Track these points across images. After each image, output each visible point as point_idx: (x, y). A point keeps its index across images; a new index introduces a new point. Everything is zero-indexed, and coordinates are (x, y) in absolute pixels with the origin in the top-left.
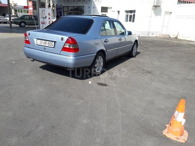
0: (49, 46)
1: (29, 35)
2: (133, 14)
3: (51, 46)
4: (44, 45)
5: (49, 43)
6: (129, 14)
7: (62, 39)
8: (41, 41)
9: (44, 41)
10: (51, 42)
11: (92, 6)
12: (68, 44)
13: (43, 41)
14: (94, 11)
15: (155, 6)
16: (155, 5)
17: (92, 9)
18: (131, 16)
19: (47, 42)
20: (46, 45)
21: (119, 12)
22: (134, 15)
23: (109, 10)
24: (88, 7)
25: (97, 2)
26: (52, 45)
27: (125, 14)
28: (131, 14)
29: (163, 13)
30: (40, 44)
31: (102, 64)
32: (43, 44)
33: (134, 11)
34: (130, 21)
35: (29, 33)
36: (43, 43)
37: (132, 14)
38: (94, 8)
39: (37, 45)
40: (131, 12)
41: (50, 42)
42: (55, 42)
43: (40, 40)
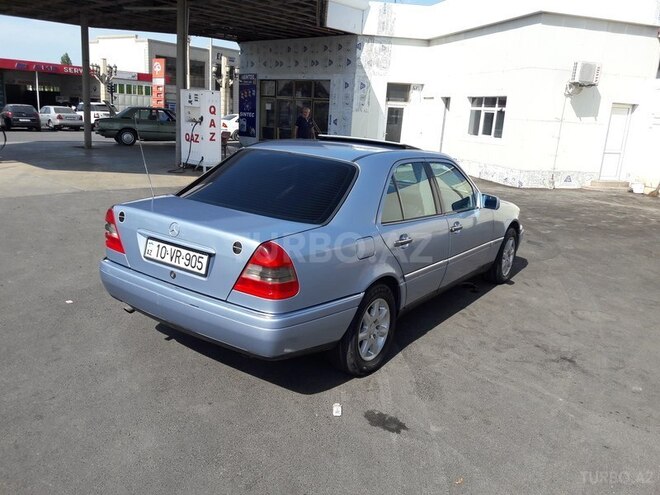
0: (189, 268)
1: (122, 220)
2: (499, 109)
3: (195, 270)
4: (173, 263)
5: (188, 257)
6: (484, 109)
7: (237, 248)
8: (162, 245)
9: (174, 248)
10: (198, 255)
11: (356, 80)
12: (260, 269)
13: (168, 247)
14: (363, 98)
15: (575, 84)
16: (577, 80)
17: (355, 88)
18: (489, 117)
19: (184, 252)
20: (177, 264)
21: (447, 100)
22: (501, 114)
23: (413, 95)
24: (342, 84)
25: (374, 67)
26: (199, 265)
27: (469, 108)
28: (490, 110)
29: (605, 107)
30: (159, 258)
31: (385, 326)
32: (167, 259)
33: (503, 101)
34: (487, 131)
35: (122, 214)
36: (167, 254)
37: (495, 110)
38: (363, 86)
39: (147, 258)
40: (491, 101)
41: (192, 253)
42: (211, 256)
43: (156, 243)
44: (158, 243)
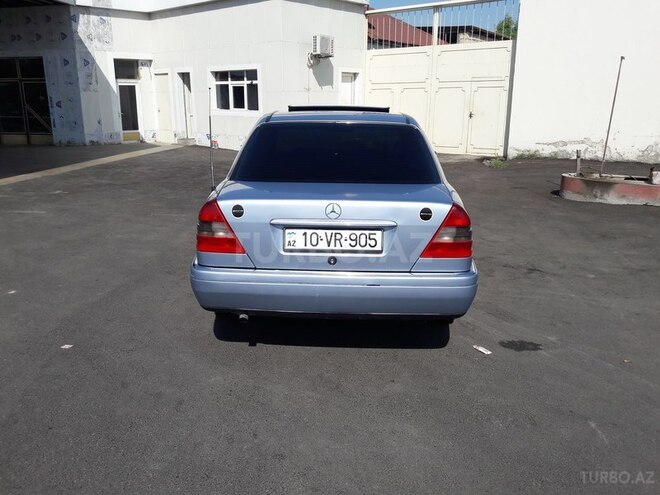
0: (357, 248)
1: (238, 214)
2: (249, 82)
3: (368, 248)
4: (331, 248)
5: (353, 237)
6: (231, 84)
7: (426, 215)
8: (309, 232)
9: (329, 232)
10: (367, 232)
11: (78, 57)
13: (321, 233)
14: (89, 76)
15: (315, 56)
16: (318, 52)
17: (79, 66)
18: (238, 91)
19: (346, 233)
20: (338, 248)
21: (185, 77)
22: (253, 89)
23: (143, 71)
24: (59, 62)
25: (95, 42)
26: (372, 242)
27: (214, 83)
28: (238, 83)
29: (337, 76)
30: (308, 247)
32: (322, 246)
33: (252, 74)
34: (239, 104)
35: (236, 208)
36: (321, 240)
37: (245, 83)
38: (86, 63)
40: (237, 75)
42: (387, 229)
44: (303, 231)
